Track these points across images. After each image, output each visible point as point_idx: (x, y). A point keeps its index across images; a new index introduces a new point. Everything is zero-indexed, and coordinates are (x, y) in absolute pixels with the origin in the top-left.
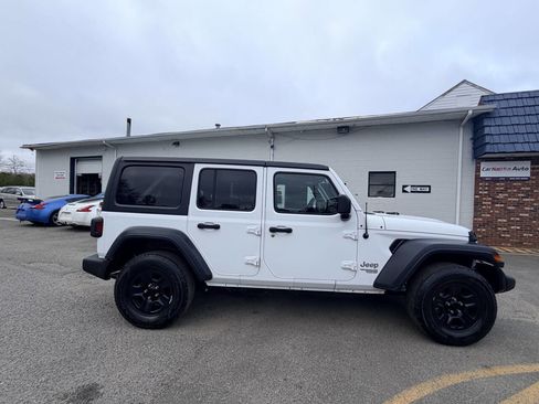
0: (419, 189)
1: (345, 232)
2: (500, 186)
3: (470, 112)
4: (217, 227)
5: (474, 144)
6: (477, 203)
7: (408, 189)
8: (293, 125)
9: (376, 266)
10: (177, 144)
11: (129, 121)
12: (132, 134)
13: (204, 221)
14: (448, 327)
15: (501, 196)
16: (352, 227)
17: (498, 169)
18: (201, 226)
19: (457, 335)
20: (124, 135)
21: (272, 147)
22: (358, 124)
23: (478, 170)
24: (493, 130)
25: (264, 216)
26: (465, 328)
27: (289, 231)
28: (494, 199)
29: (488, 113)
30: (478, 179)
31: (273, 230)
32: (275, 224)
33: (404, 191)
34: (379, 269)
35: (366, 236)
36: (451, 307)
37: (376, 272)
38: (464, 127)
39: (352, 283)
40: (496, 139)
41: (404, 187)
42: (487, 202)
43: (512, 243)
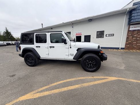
0: (110, 35)
1: (66, 47)
2: (135, 33)
3: (128, 9)
4: (40, 47)
5: (129, 20)
6: (127, 38)
7: (107, 35)
8: (77, 21)
9: (73, 54)
10: (52, 29)
11: (42, 24)
12: (43, 27)
13: (37, 46)
14: (89, 68)
15: (135, 35)
16: (68, 46)
17: (136, 27)
18: (37, 47)
19: (91, 70)
20: (42, 28)
21: (72, 27)
22: (94, 18)
23: (129, 28)
24: (135, 15)
25: (48, 44)
26: (93, 68)
27: (54, 47)
28: (133, 36)
29: (134, 9)
30: (129, 31)
31: (50, 47)
32: (51, 46)
33: (106, 36)
34: (74, 55)
35: (71, 48)
36: (90, 64)
37: (73, 56)
38: (126, 15)
39: (68, 58)
40: (136, 17)
41: (106, 35)
42: (131, 38)
43: (137, 49)
